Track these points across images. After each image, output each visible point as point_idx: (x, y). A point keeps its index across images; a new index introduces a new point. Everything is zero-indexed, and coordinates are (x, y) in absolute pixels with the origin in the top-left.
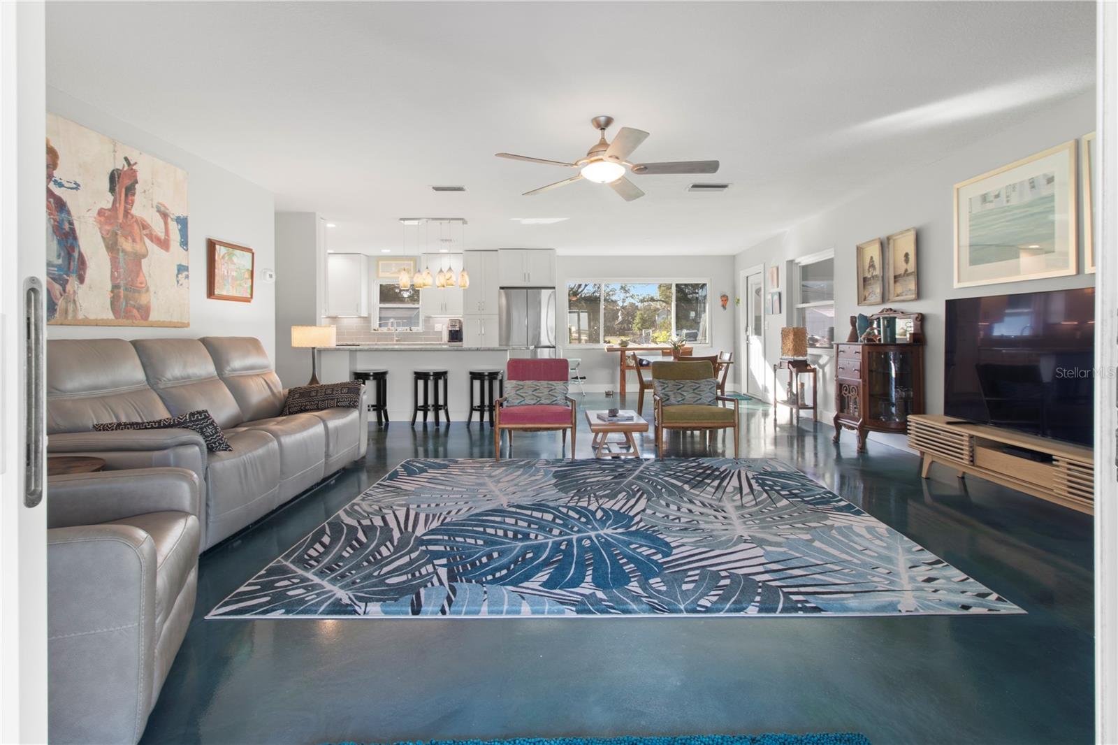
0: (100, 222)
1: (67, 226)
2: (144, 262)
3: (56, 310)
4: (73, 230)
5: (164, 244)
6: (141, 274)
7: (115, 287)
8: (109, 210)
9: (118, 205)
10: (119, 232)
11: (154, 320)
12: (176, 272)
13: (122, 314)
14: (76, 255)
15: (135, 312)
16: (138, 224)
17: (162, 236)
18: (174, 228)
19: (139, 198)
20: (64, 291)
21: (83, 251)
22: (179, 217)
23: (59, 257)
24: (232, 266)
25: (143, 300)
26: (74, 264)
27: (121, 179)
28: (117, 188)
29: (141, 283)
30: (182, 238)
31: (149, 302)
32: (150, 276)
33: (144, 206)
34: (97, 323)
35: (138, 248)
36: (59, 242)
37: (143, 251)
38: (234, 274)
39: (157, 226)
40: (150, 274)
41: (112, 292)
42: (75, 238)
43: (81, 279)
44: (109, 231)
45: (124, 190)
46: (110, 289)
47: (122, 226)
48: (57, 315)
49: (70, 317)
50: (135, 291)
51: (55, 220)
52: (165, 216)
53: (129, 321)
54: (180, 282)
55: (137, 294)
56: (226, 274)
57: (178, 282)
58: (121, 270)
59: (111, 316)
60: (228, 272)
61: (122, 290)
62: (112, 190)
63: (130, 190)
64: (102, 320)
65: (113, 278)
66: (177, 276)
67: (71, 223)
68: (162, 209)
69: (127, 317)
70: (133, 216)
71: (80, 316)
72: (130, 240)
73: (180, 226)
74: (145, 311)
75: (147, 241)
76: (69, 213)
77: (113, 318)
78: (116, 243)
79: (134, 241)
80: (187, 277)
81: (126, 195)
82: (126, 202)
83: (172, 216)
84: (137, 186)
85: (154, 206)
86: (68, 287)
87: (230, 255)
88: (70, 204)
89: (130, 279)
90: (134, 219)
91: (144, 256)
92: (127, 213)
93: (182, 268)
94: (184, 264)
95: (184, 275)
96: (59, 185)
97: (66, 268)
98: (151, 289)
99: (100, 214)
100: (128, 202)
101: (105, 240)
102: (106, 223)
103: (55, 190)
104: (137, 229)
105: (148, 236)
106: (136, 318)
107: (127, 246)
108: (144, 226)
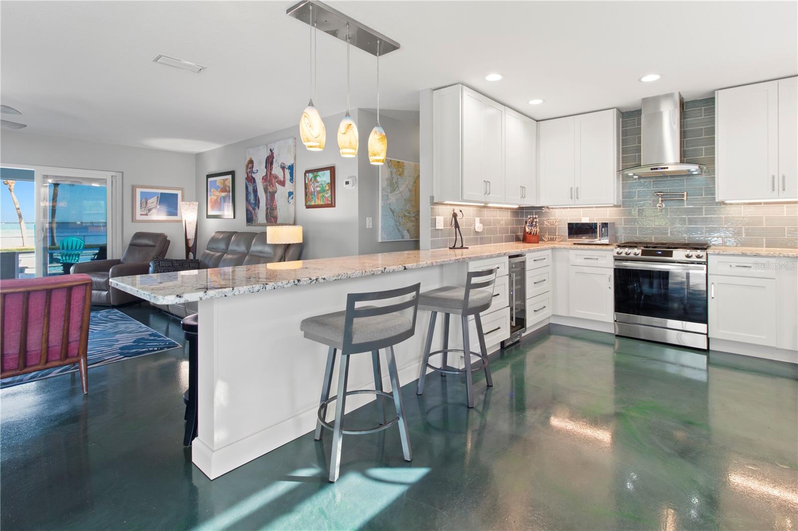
0: (263, 183)
2: (276, 195)
3: (253, 220)
4: (256, 189)
5: (283, 183)
6: (275, 201)
7: (267, 209)
8: (265, 176)
9: (268, 172)
10: (268, 184)
12: (288, 196)
13: (269, 221)
14: (257, 197)
15: (273, 219)
16: (274, 177)
17: (282, 179)
18: (287, 172)
19: (275, 165)
20: (255, 213)
21: (259, 196)
23: (254, 200)
24: (317, 184)
25: (275, 213)
26: (257, 201)
27: (269, 160)
28: (267, 166)
29: (275, 206)
30: (291, 177)
31: (277, 214)
36: (254, 194)
37: (275, 190)
38: (318, 189)
41: (266, 211)
42: (257, 191)
43: (259, 207)
44: (265, 185)
45: (269, 164)
47: (269, 182)
48: (253, 222)
49: (257, 223)
50: (273, 210)
51: (253, 186)
52: (283, 168)
53: (271, 224)
56: (313, 190)
57: (289, 202)
58: (268, 201)
60: (314, 189)
61: (269, 210)
63: (272, 164)
65: (266, 205)
66: (289, 199)
67: (256, 186)
68: (282, 165)
72: (271, 186)
74: (276, 219)
75: (277, 184)
76: (256, 183)
77: (267, 222)
78: (267, 190)
80: (292, 198)
81: (270, 166)
83: (286, 167)
84: (274, 160)
85: (279, 165)
86: (256, 211)
87: (315, 177)
88: (256, 180)
89: (271, 204)
91: (276, 192)
92: (271, 174)
93: (290, 194)
94: (292, 191)
95: (291, 197)
96: (254, 173)
97: (255, 204)
98: (278, 208)
99: (263, 179)
100: (271, 169)
101: (264, 189)
102: (265, 182)
103: (253, 175)
104: (273, 180)
105: (277, 182)
106: (272, 222)
107: (270, 189)
108: (276, 177)
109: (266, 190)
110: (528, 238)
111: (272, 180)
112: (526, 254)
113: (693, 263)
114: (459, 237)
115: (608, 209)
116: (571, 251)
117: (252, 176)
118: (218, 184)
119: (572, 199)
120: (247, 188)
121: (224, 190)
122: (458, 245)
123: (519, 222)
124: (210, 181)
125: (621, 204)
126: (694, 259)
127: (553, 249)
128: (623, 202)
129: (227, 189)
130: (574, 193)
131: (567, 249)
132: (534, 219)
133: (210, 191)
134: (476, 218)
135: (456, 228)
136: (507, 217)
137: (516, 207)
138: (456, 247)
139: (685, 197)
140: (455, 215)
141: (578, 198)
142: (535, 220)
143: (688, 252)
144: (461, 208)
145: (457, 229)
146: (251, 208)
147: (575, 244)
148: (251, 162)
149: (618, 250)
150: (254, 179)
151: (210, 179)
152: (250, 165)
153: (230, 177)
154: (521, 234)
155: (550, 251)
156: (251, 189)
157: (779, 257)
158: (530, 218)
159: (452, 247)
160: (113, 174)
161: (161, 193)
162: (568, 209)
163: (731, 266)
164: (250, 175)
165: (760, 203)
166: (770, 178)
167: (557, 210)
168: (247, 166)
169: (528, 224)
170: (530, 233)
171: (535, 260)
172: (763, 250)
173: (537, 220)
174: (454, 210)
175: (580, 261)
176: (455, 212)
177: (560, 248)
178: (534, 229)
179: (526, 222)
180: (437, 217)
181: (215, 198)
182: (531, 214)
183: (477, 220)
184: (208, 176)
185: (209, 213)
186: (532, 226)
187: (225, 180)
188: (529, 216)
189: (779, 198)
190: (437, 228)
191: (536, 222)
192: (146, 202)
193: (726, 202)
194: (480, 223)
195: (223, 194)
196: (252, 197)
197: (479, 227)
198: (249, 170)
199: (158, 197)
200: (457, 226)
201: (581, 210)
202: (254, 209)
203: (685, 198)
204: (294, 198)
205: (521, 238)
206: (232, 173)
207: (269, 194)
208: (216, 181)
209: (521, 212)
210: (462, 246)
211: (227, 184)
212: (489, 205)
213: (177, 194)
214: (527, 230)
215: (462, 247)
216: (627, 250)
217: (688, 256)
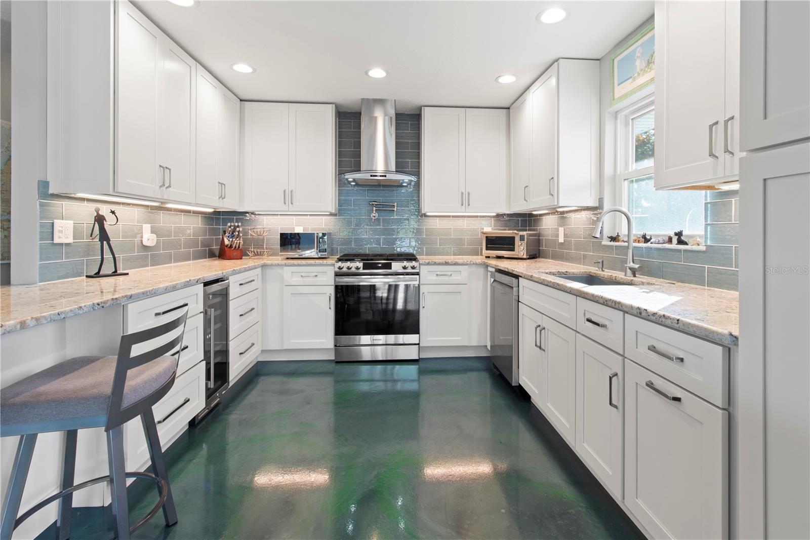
110: (227, 253)
112: (230, 277)
113: (408, 274)
114: (108, 255)
115: (324, 218)
116: (285, 268)
119: (285, 204)
122: (108, 268)
123: (214, 232)
125: (337, 212)
126: (409, 270)
127: (264, 266)
128: (339, 210)
130: (288, 197)
131: (282, 265)
132: (235, 227)
134: (144, 225)
135: (101, 240)
136: (197, 224)
137: (211, 210)
138: (102, 273)
139: (396, 207)
140: (100, 220)
141: (292, 204)
142: (238, 229)
143: (405, 263)
144: (114, 208)
145: (105, 242)
147: (288, 258)
149: (340, 264)
154: (216, 248)
155: (259, 271)
157: (471, 264)
158: (230, 227)
159: (92, 273)
162: (279, 217)
163: (437, 275)
165: (449, 216)
166: (460, 194)
167: (265, 217)
169: (227, 234)
170: (231, 246)
171: (241, 284)
172: (451, 258)
173: (241, 229)
174: (97, 211)
175: (296, 280)
176: (101, 213)
177: (272, 265)
178: (236, 242)
179: (225, 232)
180: (57, 223)
182: (231, 221)
183: (147, 228)
186: (233, 237)
188: (229, 224)
189: (465, 212)
190: (57, 240)
191: (239, 232)
193: (428, 214)
194: (152, 232)
197: (149, 238)
200: (104, 236)
201: (294, 217)
203: (395, 209)
205: (217, 253)
209: (217, 218)
210: (116, 271)
212: (169, 206)
214: (226, 242)
215: (115, 273)
216: (348, 264)
217: (405, 268)
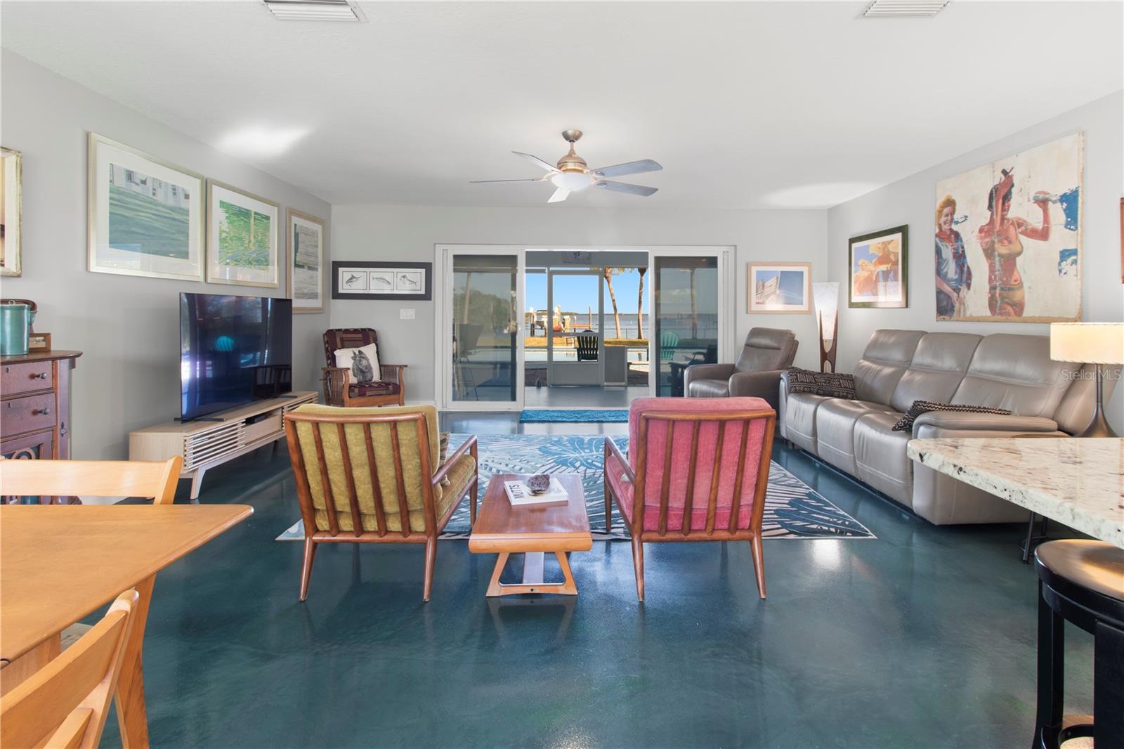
0: (981, 238)
1: (960, 251)
2: (1019, 260)
3: (954, 311)
4: (963, 251)
5: (1043, 234)
6: (1015, 273)
7: (993, 288)
8: (987, 225)
9: (995, 217)
10: (996, 240)
11: (1028, 316)
12: (1058, 259)
13: (998, 311)
14: (965, 269)
15: (1010, 309)
16: (1013, 223)
17: (1039, 226)
18: (1057, 213)
19: (1017, 199)
20: (959, 296)
21: (970, 266)
22: (1065, 194)
23: (956, 273)
25: (1017, 296)
26: (965, 276)
27: (998, 192)
28: (994, 203)
29: (1016, 281)
30: (1068, 217)
31: (1023, 298)
32: (1025, 272)
33: (1020, 204)
34: (978, 320)
35: (1015, 248)
36: (956, 262)
37: (1018, 249)
39: (1034, 218)
40: (1024, 271)
41: (990, 293)
42: (965, 257)
43: (969, 286)
44: (987, 242)
45: (1001, 201)
46: (988, 290)
47: (999, 235)
48: (955, 314)
49: (962, 315)
50: (1010, 289)
51: (954, 249)
52: (1043, 203)
53: (1004, 317)
54: (1063, 271)
55: (1011, 292)
57: (1060, 271)
58: (997, 273)
59: (988, 313)
61: (998, 291)
62: (990, 207)
63: (1007, 198)
64: (982, 317)
65: (990, 280)
66: (1060, 264)
67: (963, 247)
68: (1041, 196)
69: (1001, 314)
70: (1008, 220)
71: (968, 314)
72: (1006, 242)
73: (1065, 205)
74: (1019, 307)
75: (1021, 237)
76: (961, 241)
77: (990, 314)
78: (993, 250)
79: (1010, 242)
80: (1075, 262)
81: (1003, 204)
82: (1003, 210)
83: (1054, 199)
84: (1013, 190)
85: (1031, 198)
86: (961, 294)
88: (962, 235)
89: (1005, 279)
90: (1011, 221)
91: (1019, 254)
92: (1003, 219)
93: (1065, 254)
94: (1071, 247)
95: (1070, 260)
96: (957, 223)
97: (960, 281)
98: (1026, 285)
99: (981, 231)
100: (1005, 209)
101: (985, 251)
102: (985, 237)
103: (955, 227)
104: (1012, 230)
105: (1024, 233)
106: (1009, 315)
107: (1002, 249)
108: (1019, 224)
109: (989, 252)
111: (1007, 231)
117: (951, 230)
118: (872, 251)
120: (938, 252)
121: (884, 259)
124: (856, 248)
129: (892, 257)
133: (857, 265)
146: (947, 289)
148: (950, 203)
150: (957, 235)
151: (854, 245)
152: (946, 210)
153: (898, 237)
156: (948, 253)
160: (725, 249)
161: (782, 272)
164: (945, 227)
168: (940, 212)
181: (866, 274)
184: (852, 241)
185: (853, 300)
187: (886, 244)
192: (763, 286)
195: (884, 267)
196: (951, 270)
198: (943, 219)
199: (777, 278)
202: (957, 290)
204: (1079, 262)
206: (903, 230)
207: (997, 259)
208: (868, 246)
211: (891, 250)
213: (802, 273)
